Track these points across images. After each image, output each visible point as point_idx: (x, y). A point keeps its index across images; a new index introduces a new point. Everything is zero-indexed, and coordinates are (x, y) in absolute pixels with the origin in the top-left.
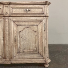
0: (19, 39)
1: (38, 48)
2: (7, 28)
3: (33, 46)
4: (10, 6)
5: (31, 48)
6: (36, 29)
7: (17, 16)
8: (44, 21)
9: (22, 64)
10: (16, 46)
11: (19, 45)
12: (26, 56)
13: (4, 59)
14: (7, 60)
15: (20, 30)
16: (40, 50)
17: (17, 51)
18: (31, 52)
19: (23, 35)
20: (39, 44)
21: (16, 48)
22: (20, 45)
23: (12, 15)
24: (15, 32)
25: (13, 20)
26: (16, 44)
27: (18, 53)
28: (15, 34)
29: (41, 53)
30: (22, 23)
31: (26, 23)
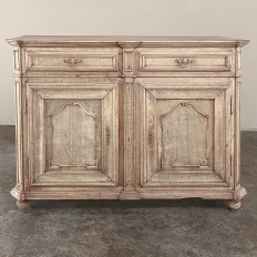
0: (159, 134)
1: (214, 158)
2: (129, 107)
3: (198, 155)
4: (139, 49)
5: (195, 160)
6: (206, 110)
7: (158, 74)
8: (231, 91)
9: (169, 200)
10: (152, 154)
11: (160, 150)
12: (179, 180)
13: (120, 188)
14: (127, 189)
16: (219, 165)
17: (155, 166)
18: (194, 168)
19: (170, 123)
20: (217, 148)
21: (151, 159)
22: (163, 150)
23: (142, 74)
24: (151, 118)
25: (147, 87)
26: (152, 147)
27: (158, 171)
28: (150, 122)
29: (222, 173)
30: (169, 95)
31: (182, 95)
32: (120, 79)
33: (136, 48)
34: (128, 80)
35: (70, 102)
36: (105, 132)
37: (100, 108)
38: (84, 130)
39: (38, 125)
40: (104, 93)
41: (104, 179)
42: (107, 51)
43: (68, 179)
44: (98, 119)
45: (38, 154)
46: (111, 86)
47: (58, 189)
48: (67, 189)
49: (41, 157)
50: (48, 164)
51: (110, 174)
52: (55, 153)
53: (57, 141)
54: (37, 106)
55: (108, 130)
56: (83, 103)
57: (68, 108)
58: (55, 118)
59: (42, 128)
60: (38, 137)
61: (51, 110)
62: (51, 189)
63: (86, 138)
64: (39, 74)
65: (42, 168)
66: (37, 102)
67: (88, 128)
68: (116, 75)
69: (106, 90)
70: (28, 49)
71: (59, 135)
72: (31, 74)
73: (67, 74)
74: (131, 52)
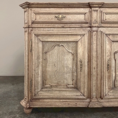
4: (102, 9)
10: (109, 77)
13: (88, 100)
14: (93, 100)
15: (116, 50)
17: (112, 85)
21: (108, 81)
23: (103, 25)
24: (109, 54)
25: (107, 33)
26: (109, 73)
28: (108, 56)
32: (89, 29)
33: (100, 7)
34: (94, 29)
35: (58, 44)
38: (66, 62)
40: (79, 37)
41: (79, 94)
43: (56, 94)
44: (75, 55)
45: (38, 77)
46: (83, 33)
47: (49, 100)
48: (55, 100)
49: (40, 79)
50: (44, 84)
51: (82, 91)
52: (48, 77)
53: (49, 69)
54: (38, 46)
55: (81, 62)
56: (66, 44)
57: (56, 47)
58: (48, 53)
59: (41, 60)
60: (38, 66)
61: (46, 49)
62: (45, 100)
63: (67, 67)
64: (39, 25)
65: (40, 86)
66: (38, 43)
67: (68, 60)
68: (87, 25)
69: (80, 35)
70: (33, 9)
71: (51, 65)
72: (34, 25)
73: (57, 25)
74: (97, 11)
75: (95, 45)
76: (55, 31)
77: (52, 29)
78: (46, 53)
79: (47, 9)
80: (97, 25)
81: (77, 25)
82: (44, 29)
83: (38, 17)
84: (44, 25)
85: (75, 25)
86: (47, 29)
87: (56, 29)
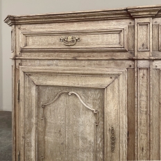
32: (130, 63)
33: (154, 17)
34: (141, 64)
36: (108, 135)
37: (102, 100)
39: (30, 116)
40: (107, 81)
42: (113, 25)
44: (100, 115)
46: (116, 71)
49: (33, 155)
53: (50, 138)
55: (112, 131)
56: (80, 92)
57: (63, 97)
59: (34, 120)
61: (44, 99)
63: (84, 139)
64: (33, 56)
69: (110, 76)
70: (23, 27)
71: (53, 131)
72: (25, 56)
73: (64, 56)
74: (147, 24)
75: (144, 98)
76: (61, 66)
77: (55, 62)
78: (44, 107)
79: (47, 26)
80: (147, 55)
81: (104, 54)
82: (42, 62)
83: (30, 40)
84: (41, 56)
85: (99, 54)
86: (46, 62)
87: (63, 63)
